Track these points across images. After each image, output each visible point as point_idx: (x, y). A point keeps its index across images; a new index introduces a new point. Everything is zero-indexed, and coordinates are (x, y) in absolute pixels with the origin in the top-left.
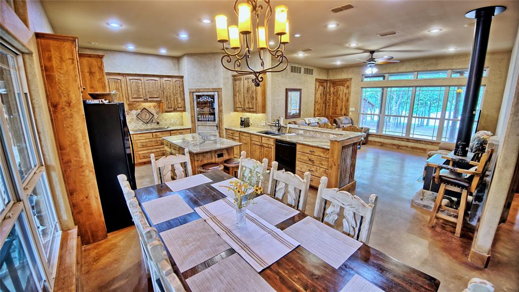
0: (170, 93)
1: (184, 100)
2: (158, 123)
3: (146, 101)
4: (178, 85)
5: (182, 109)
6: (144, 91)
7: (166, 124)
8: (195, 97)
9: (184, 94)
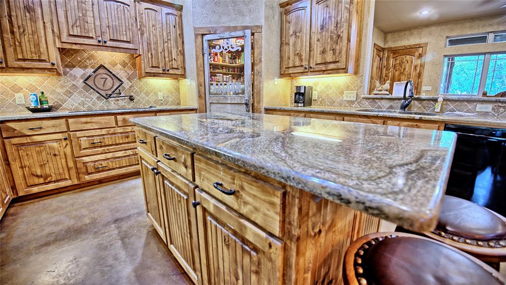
0: (155, 36)
1: (183, 54)
2: (131, 99)
3: (102, 45)
4: (172, 23)
5: (179, 72)
6: (98, 23)
7: (148, 102)
8: (206, 45)
9: (183, 42)
